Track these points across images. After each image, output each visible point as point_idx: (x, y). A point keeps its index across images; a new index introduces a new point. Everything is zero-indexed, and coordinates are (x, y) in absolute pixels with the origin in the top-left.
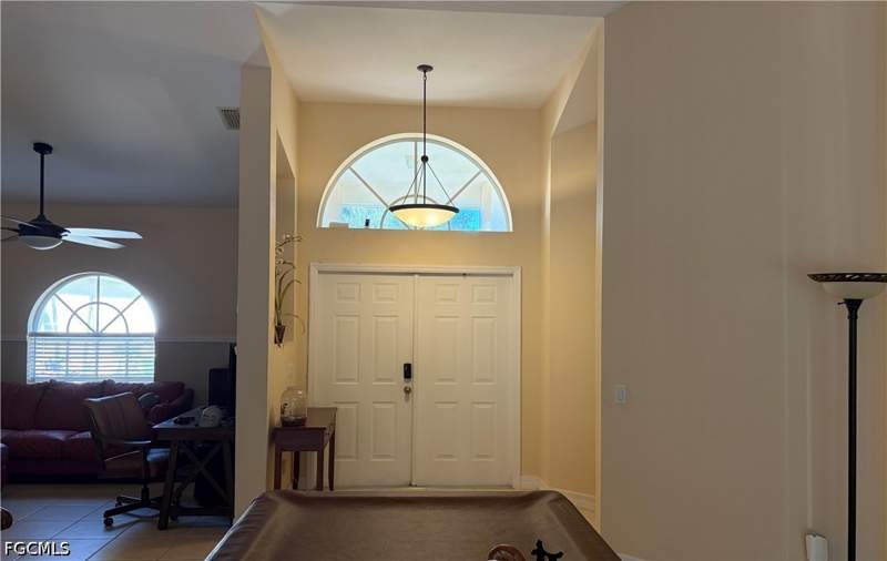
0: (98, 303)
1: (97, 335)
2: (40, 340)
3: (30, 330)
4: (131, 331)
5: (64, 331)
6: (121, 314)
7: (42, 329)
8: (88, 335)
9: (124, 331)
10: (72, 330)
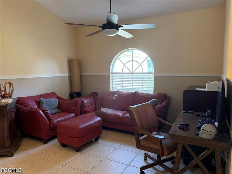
0: (132, 61)
1: (132, 73)
2: (114, 75)
3: (111, 71)
4: (144, 72)
5: (121, 72)
6: (140, 65)
7: (114, 71)
8: (128, 73)
9: (141, 72)
10: (124, 72)
